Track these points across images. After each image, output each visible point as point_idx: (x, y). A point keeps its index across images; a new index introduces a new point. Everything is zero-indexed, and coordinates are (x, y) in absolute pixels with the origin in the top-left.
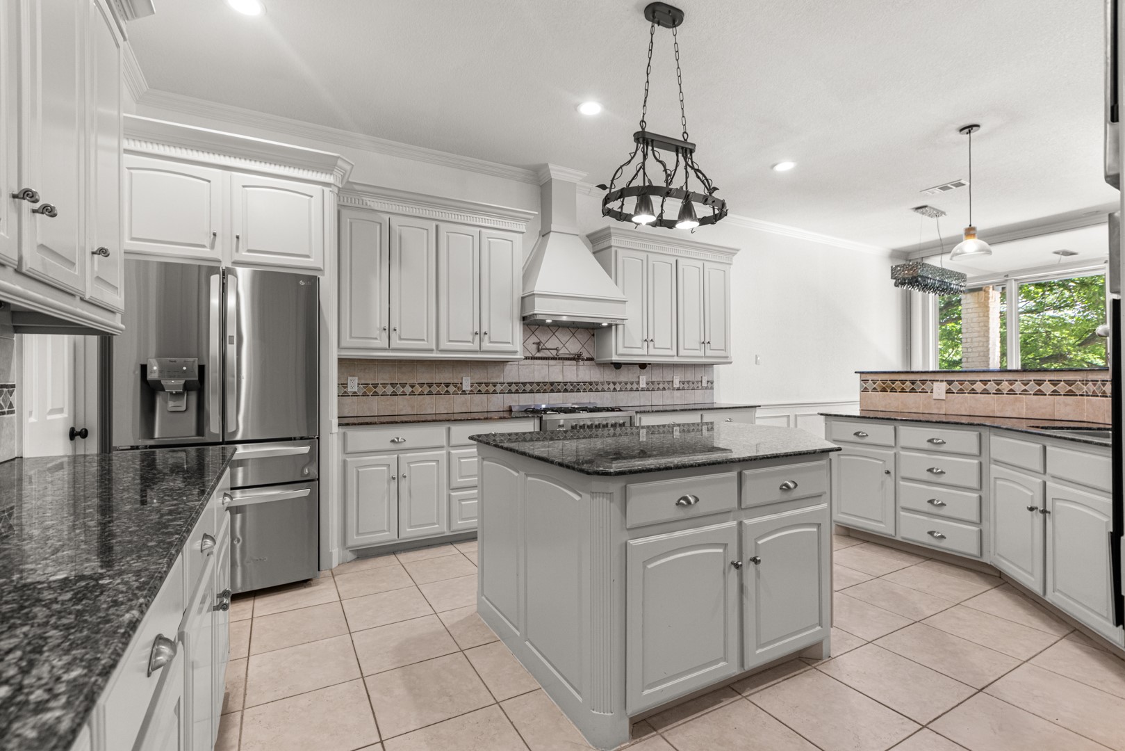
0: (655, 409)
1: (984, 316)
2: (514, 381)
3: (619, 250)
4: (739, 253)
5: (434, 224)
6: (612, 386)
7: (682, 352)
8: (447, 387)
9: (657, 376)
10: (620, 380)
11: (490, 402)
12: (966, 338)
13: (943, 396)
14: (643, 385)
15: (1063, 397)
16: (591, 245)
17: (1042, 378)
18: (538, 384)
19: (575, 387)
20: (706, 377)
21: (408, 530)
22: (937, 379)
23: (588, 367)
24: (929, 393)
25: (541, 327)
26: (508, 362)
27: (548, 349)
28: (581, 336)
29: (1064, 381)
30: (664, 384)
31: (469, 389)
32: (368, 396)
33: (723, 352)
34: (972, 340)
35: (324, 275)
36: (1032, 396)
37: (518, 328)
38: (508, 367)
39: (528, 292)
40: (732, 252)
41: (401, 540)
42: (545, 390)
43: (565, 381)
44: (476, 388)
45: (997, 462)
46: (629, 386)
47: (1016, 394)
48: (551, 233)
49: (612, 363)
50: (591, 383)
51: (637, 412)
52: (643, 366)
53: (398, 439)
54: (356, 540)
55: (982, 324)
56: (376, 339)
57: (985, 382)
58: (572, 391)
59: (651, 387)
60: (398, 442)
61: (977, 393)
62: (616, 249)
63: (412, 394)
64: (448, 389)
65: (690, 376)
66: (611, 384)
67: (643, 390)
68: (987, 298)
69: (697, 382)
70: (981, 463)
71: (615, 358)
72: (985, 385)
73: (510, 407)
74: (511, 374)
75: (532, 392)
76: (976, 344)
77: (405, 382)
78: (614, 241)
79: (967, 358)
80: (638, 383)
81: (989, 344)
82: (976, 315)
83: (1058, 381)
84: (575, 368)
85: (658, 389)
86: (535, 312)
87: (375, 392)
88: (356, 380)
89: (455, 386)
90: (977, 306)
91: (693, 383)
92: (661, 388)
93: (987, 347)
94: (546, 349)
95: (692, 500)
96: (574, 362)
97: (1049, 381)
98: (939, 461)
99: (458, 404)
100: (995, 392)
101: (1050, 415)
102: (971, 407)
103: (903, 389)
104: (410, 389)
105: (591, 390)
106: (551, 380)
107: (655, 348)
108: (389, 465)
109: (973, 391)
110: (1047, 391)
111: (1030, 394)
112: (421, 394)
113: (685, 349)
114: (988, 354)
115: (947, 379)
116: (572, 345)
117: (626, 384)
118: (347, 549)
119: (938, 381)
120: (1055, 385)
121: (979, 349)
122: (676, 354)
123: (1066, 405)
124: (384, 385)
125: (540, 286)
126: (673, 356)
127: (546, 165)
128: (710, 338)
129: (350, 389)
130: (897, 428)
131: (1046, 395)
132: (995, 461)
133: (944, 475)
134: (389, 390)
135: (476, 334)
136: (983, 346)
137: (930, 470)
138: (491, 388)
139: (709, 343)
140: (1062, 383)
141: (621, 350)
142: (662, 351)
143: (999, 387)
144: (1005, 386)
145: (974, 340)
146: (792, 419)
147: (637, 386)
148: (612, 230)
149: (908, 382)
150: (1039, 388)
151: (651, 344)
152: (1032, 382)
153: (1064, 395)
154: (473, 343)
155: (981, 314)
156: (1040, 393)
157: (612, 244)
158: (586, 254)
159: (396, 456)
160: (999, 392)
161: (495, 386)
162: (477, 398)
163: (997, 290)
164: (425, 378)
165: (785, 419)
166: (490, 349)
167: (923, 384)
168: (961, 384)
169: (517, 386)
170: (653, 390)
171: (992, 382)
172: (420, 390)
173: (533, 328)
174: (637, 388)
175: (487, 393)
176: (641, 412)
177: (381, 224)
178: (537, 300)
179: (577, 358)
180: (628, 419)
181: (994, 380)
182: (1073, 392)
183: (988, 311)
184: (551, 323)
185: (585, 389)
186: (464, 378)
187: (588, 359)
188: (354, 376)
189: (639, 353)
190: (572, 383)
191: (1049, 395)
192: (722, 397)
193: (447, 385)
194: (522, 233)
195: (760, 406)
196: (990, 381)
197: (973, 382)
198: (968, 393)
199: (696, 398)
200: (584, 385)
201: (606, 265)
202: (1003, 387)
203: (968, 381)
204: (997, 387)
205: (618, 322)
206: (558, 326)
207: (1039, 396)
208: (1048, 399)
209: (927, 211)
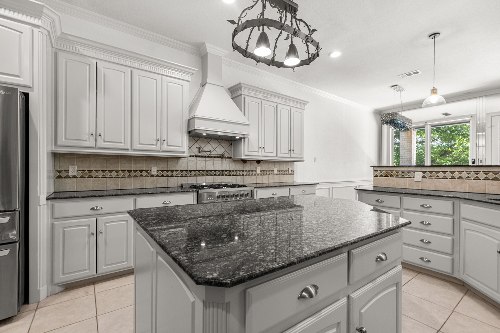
0: (265, 185)
1: (410, 142)
2: (184, 169)
3: (246, 97)
4: (308, 103)
5: (129, 69)
6: (241, 173)
7: (279, 155)
8: (141, 172)
9: (266, 167)
10: (246, 169)
11: (169, 181)
12: (402, 152)
13: (420, 180)
14: (258, 172)
15: (491, 181)
16: (231, 94)
17: (478, 170)
18: (199, 171)
19: (221, 173)
20: (291, 168)
21: (104, 267)
22: (417, 170)
23: (228, 162)
24: (412, 178)
25: (201, 139)
26: (181, 158)
27: (205, 151)
28: (225, 145)
29: (492, 172)
30: (269, 172)
31: (156, 173)
32: (85, 178)
33: (300, 155)
34: (404, 153)
35: (33, 91)
36: (472, 180)
37: (186, 138)
38: (181, 161)
39: (191, 116)
40: (305, 103)
41: (98, 274)
42: (203, 174)
43: (215, 169)
44: (161, 173)
45: (465, 219)
46: (251, 173)
47: (463, 179)
48: (207, 84)
49: (241, 160)
50: (230, 171)
51: (255, 188)
52: (258, 162)
53: (97, 207)
54: (61, 278)
55: (409, 146)
56: (86, 141)
57: (445, 172)
58: (219, 175)
59: (263, 173)
60: (97, 209)
61: (440, 178)
62: (244, 96)
63: (117, 176)
64: (142, 174)
65: (283, 167)
66: (241, 172)
67: (258, 175)
68: (411, 134)
69: (286, 171)
70: (454, 220)
71: (243, 157)
72: (445, 174)
73: (182, 184)
74: (183, 165)
75: (195, 176)
76: (406, 155)
77: (112, 169)
78: (243, 92)
79: (402, 161)
80: (256, 171)
81: (412, 155)
82: (407, 142)
83: (488, 172)
84: (221, 162)
85: (266, 174)
86: (195, 128)
87: (90, 175)
88: (76, 168)
89: (147, 172)
90: (407, 138)
91: (284, 171)
92: (268, 174)
93: (411, 156)
94: (204, 151)
95: (312, 291)
96: (220, 159)
97: (483, 172)
98: (427, 218)
99: (149, 183)
100: (451, 178)
101: (483, 191)
102: (436, 185)
103: (397, 175)
104: (116, 174)
105: (230, 175)
106: (207, 169)
107: (265, 152)
108: (90, 225)
109: (438, 177)
110: (482, 178)
111: (472, 179)
112: (123, 177)
113: (281, 153)
114: (411, 160)
115: (422, 170)
116: (219, 149)
117: (249, 172)
118: (55, 285)
119: (417, 171)
120: (486, 174)
121: (407, 157)
122: (276, 156)
123: (493, 185)
124: (97, 171)
125: (199, 112)
126: (274, 157)
127: (204, 43)
128: (294, 148)
129: (70, 174)
130: (401, 198)
131: (481, 180)
132: (464, 218)
133: (430, 226)
134: (101, 174)
135: (158, 140)
136: (409, 156)
137: (422, 223)
138: (170, 173)
139: (293, 150)
140: (491, 173)
141: (246, 153)
142: (268, 154)
143: (453, 175)
144: (457, 175)
145: (405, 153)
146: (331, 189)
147: (255, 173)
148: (242, 85)
149: (400, 172)
150: (476, 176)
151: (263, 150)
152: (473, 173)
153: (492, 180)
154: (156, 146)
155: (409, 142)
156: (477, 179)
157: (242, 93)
158: (227, 98)
159: (95, 219)
160: (453, 178)
161: (172, 172)
162: (161, 179)
163: (415, 131)
164: (127, 167)
165: (328, 190)
166: (167, 150)
167: (409, 173)
168: (431, 173)
169: (186, 172)
170: (264, 175)
171: (449, 172)
172: (123, 174)
173: (196, 139)
174: (255, 174)
175: (167, 176)
176: (257, 188)
177: (90, 65)
178: (196, 121)
179: (222, 157)
180: (250, 191)
181: (450, 171)
182: (497, 178)
183: (411, 140)
184: (206, 135)
185: (226, 174)
186: (152, 167)
187: (228, 158)
188: (74, 165)
189: (257, 155)
190: (219, 171)
191: (483, 180)
192: (299, 179)
193: (141, 171)
194: (189, 81)
195: (318, 184)
196: (448, 171)
197: (437, 172)
198: (435, 178)
199: (285, 179)
200: (226, 172)
201: (239, 105)
202: (455, 175)
203: (435, 171)
204: (452, 175)
205: (245, 136)
206: (212, 138)
207: (477, 180)
208: (482, 182)
209: (397, 88)
